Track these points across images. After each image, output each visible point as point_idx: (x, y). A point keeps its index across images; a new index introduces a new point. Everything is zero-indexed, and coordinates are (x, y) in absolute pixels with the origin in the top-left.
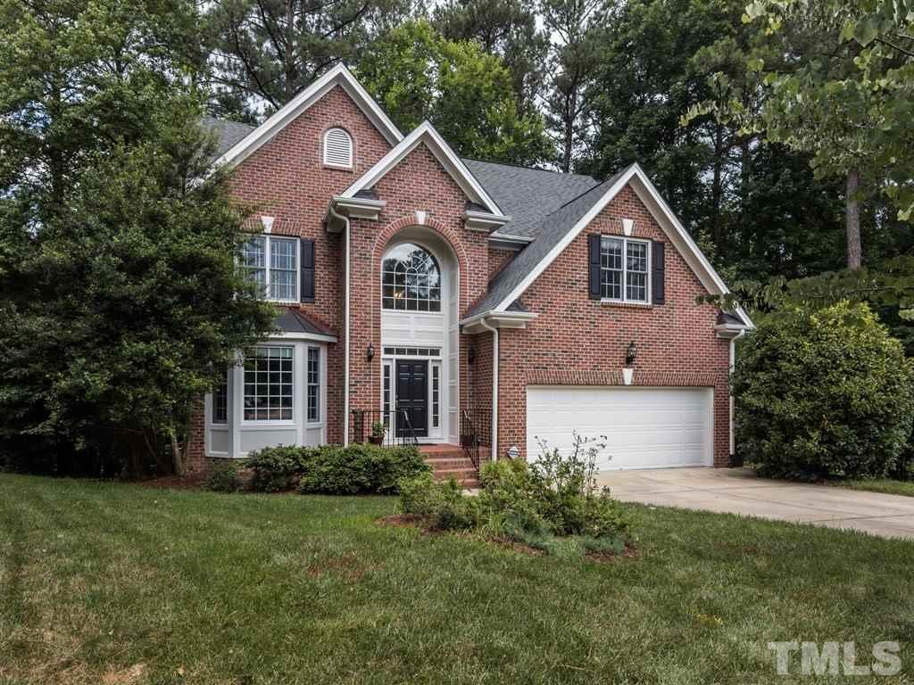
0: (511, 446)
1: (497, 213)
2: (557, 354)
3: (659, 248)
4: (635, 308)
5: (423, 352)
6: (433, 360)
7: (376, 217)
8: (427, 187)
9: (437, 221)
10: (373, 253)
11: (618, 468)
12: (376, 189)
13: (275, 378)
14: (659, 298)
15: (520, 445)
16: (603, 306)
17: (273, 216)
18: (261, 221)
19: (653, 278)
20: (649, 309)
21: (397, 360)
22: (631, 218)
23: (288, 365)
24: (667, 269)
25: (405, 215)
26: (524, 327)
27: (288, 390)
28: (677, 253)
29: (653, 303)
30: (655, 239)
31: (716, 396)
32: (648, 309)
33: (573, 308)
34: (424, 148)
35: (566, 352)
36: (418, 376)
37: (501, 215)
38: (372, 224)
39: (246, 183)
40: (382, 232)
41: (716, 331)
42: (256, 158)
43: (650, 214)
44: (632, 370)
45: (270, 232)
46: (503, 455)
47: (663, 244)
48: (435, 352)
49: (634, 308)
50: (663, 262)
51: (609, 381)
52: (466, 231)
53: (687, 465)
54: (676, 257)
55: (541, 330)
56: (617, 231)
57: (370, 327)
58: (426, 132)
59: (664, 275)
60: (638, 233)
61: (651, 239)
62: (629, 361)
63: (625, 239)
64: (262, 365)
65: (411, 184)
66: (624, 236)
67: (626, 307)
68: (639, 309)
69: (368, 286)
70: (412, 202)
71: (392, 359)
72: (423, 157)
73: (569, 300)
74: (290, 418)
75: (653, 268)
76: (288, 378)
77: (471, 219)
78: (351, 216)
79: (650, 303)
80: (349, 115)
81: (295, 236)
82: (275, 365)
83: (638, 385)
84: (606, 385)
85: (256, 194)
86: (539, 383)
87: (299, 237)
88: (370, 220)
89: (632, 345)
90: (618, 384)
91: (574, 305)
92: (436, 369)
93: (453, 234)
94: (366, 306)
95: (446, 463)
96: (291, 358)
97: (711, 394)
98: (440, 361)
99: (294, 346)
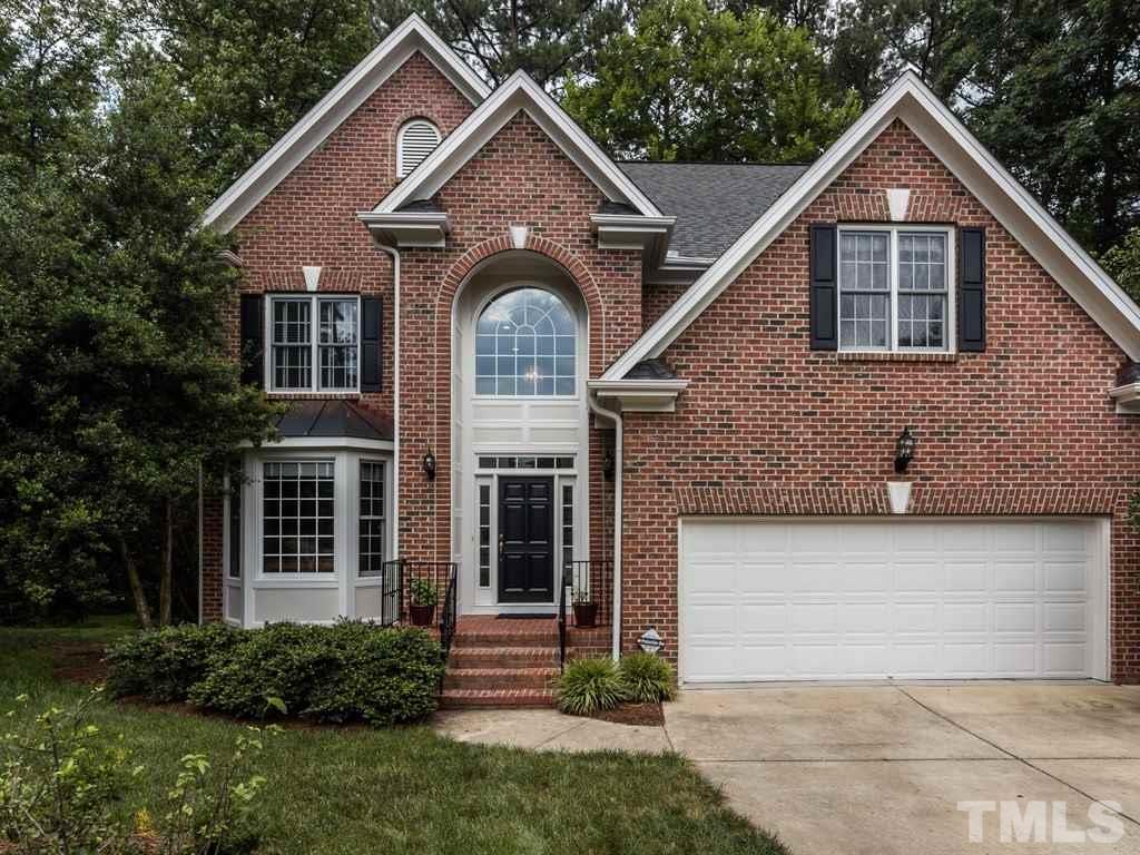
0: (647, 628)
1: (649, 212)
2: (741, 456)
3: (972, 241)
4: (915, 362)
5: (546, 462)
6: (561, 476)
7: (442, 244)
8: (530, 185)
9: (548, 239)
10: (437, 302)
11: (884, 676)
12: (442, 197)
13: (308, 508)
14: (973, 339)
15: (666, 628)
16: (841, 361)
17: (320, 264)
18: (302, 274)
19: (958, 300)
20: (948, 363)
21: (501, 478)
22: (906, 186)
23: (328, 488)
24: (991, 281)
25: (492, 234)
26: (672, 409)
27: (328, 527)
28: (1016, 245)
29: (960, 350)
30: (962, 223)
31: (1116, 536)
32: (950, 363)
33: (775, 369)
34: (525, 120)
35: (759, 452)
36: (537, 502)
37: (658, 215)
38: (436, 254)
39: (281, 220)
40: (452, 266)
41: (1114, 400)
42: (295, 180)
43: (950, 174)
44: (908, 484)
45: (315, 289)
46: (630, 646)
47: (978, 233)
48: (566, 462)
49: (917, 362)
50: (982, 267)
51: (856, 508)
52: (601, 251)
53: (1046, 674)
54: (1013, 254)
55: (707, 412)
56: (875, 214)
57: (432, 424)
58: (520, 88)
59: (982, 292)
60: (922, 215)
61: (954, 224)
62: (901, 467)
63: (894, 230)
64: (290, 489)
65: (502, 183)
66: (889, 222)
67: (893, 361)
68: (925, 362)
69: (428, 356)
70: (504, 212)
71: (491, 476)
72: (524, 136)
73: (769, 351)
74: (331, 570)
75: (958, 280)
76: (328, 508)
77: (600, 229)
78: (400, 245)
79: (952, 350)
80: (435, 98)
81: (353, 293)
82: (308, 488)
83: (923, 514)
84: (850, 514)
85: (295, 234)
86: (705, 513)
87: (358, 293)
88: (433, 249)
89: (905, 435)
90: (878, 514)
91: (778, 362)
92: (568, 491)
93: (576, 260)
94: (427, 390)
95: (516, 657)
96: (332, 478)
97: (1106, 529)
98: (575, 476)
99: (334, 459)
